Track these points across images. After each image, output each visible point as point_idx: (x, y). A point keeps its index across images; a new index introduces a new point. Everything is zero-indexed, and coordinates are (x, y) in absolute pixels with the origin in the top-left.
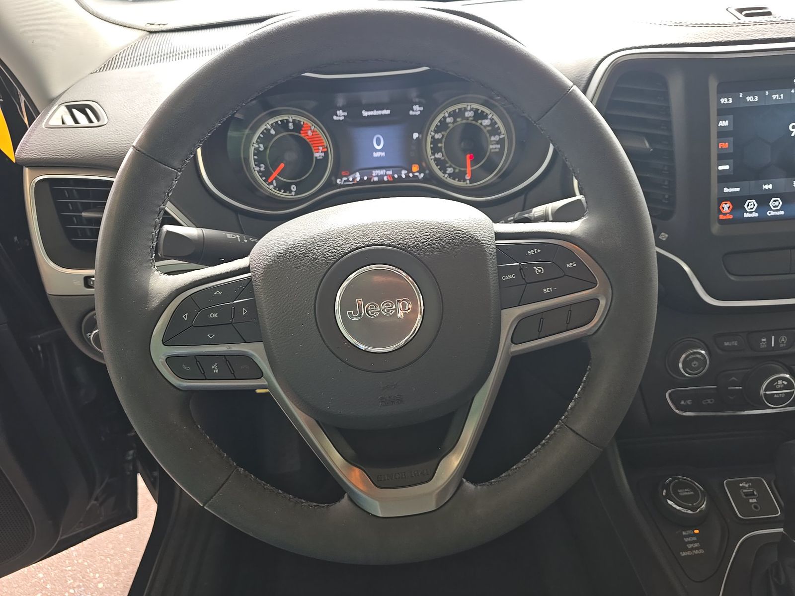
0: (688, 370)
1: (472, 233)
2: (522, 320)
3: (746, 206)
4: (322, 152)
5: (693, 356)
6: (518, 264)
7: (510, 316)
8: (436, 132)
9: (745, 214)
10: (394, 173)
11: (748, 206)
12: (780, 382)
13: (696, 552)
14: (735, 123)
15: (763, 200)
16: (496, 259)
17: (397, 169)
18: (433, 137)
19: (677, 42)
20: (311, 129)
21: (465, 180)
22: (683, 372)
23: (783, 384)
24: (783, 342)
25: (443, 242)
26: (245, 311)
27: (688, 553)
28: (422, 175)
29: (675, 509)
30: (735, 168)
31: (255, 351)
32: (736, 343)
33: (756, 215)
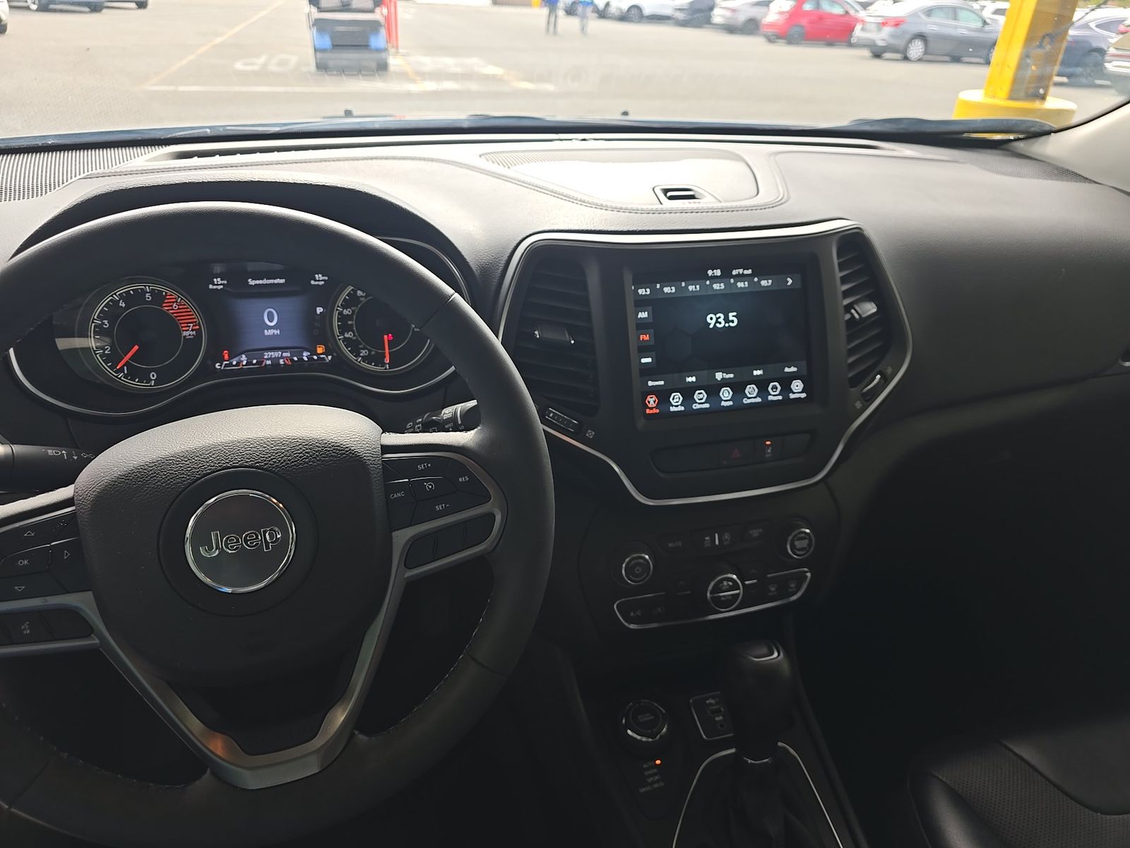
0: (631, 577)
1: (352, 448)
2: (415, 542)
3: (671, 399)
4: (192, 330)
5: (636, 561)
6: (407, 480)
7: (402, 537)
8: (344, 307)
9: (671, 407)
10: (292, 355)
11: (673, 399)
12: (725, 583)
13: (656, 786)
14: (654, 314)
15: (688, 393)
16: (382, 476)
17: (297, 350)
18: (341, 313)
19: (593, 229)
20: (176, 302)
21: (383, 364)
22: (626, 579)
23: (728, 585)
24: (726, 540)
25: (318, 461)
26: (67, 554)
27: (648, 788)
28: (330, 357)
29: (636, 739)
30: (657, 360)
31: (82, 601)
32: (680, 544)
33: (683, 408)
